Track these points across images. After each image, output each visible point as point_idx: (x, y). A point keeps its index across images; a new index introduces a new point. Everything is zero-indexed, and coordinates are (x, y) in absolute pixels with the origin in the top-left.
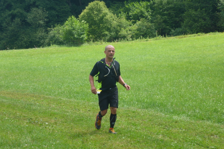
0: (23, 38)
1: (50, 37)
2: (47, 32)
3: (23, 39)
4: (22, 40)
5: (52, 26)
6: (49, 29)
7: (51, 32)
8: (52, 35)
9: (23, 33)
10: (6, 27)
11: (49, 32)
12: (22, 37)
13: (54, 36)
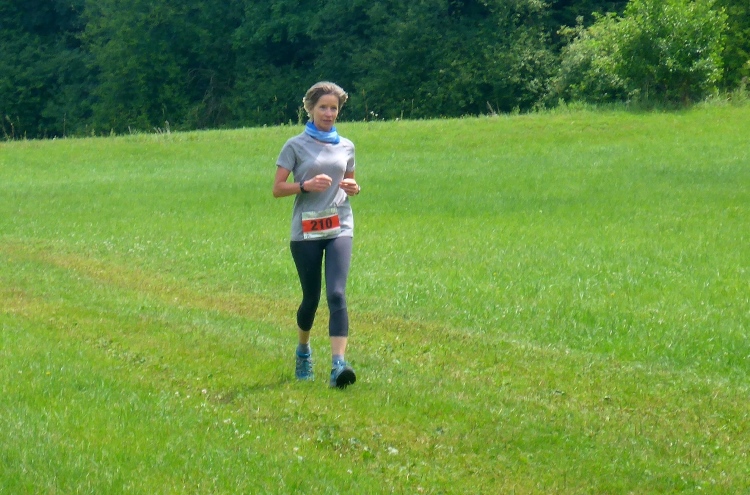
0: (455, 69)
1: (569, 69)
2: (557, 44)
3: (453, 74)
4: (449, 79)
5: (580, 18)
6: (566, 30)
7: (572, 47)
8: (581, 57)
9: (453, 50)
10: (384, 21)
11: (565, 44)
12: (448, 66)
13: (587, 65)
